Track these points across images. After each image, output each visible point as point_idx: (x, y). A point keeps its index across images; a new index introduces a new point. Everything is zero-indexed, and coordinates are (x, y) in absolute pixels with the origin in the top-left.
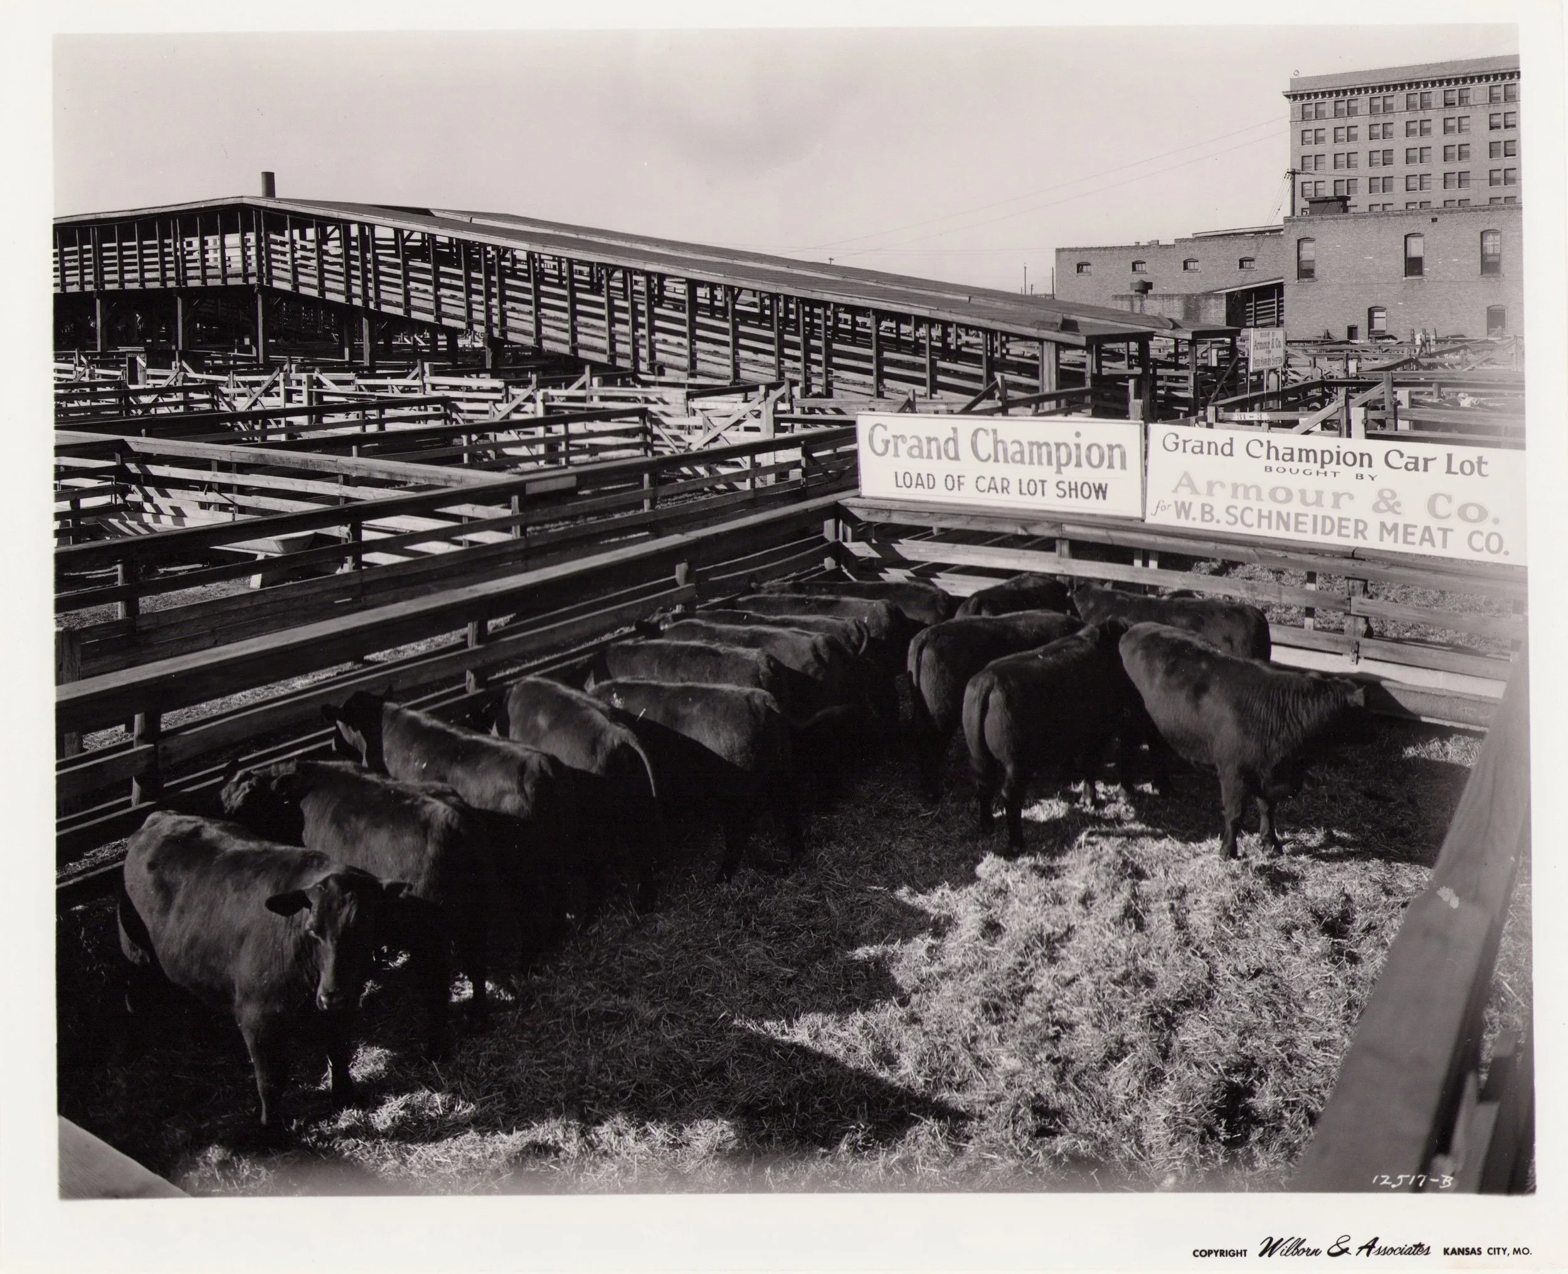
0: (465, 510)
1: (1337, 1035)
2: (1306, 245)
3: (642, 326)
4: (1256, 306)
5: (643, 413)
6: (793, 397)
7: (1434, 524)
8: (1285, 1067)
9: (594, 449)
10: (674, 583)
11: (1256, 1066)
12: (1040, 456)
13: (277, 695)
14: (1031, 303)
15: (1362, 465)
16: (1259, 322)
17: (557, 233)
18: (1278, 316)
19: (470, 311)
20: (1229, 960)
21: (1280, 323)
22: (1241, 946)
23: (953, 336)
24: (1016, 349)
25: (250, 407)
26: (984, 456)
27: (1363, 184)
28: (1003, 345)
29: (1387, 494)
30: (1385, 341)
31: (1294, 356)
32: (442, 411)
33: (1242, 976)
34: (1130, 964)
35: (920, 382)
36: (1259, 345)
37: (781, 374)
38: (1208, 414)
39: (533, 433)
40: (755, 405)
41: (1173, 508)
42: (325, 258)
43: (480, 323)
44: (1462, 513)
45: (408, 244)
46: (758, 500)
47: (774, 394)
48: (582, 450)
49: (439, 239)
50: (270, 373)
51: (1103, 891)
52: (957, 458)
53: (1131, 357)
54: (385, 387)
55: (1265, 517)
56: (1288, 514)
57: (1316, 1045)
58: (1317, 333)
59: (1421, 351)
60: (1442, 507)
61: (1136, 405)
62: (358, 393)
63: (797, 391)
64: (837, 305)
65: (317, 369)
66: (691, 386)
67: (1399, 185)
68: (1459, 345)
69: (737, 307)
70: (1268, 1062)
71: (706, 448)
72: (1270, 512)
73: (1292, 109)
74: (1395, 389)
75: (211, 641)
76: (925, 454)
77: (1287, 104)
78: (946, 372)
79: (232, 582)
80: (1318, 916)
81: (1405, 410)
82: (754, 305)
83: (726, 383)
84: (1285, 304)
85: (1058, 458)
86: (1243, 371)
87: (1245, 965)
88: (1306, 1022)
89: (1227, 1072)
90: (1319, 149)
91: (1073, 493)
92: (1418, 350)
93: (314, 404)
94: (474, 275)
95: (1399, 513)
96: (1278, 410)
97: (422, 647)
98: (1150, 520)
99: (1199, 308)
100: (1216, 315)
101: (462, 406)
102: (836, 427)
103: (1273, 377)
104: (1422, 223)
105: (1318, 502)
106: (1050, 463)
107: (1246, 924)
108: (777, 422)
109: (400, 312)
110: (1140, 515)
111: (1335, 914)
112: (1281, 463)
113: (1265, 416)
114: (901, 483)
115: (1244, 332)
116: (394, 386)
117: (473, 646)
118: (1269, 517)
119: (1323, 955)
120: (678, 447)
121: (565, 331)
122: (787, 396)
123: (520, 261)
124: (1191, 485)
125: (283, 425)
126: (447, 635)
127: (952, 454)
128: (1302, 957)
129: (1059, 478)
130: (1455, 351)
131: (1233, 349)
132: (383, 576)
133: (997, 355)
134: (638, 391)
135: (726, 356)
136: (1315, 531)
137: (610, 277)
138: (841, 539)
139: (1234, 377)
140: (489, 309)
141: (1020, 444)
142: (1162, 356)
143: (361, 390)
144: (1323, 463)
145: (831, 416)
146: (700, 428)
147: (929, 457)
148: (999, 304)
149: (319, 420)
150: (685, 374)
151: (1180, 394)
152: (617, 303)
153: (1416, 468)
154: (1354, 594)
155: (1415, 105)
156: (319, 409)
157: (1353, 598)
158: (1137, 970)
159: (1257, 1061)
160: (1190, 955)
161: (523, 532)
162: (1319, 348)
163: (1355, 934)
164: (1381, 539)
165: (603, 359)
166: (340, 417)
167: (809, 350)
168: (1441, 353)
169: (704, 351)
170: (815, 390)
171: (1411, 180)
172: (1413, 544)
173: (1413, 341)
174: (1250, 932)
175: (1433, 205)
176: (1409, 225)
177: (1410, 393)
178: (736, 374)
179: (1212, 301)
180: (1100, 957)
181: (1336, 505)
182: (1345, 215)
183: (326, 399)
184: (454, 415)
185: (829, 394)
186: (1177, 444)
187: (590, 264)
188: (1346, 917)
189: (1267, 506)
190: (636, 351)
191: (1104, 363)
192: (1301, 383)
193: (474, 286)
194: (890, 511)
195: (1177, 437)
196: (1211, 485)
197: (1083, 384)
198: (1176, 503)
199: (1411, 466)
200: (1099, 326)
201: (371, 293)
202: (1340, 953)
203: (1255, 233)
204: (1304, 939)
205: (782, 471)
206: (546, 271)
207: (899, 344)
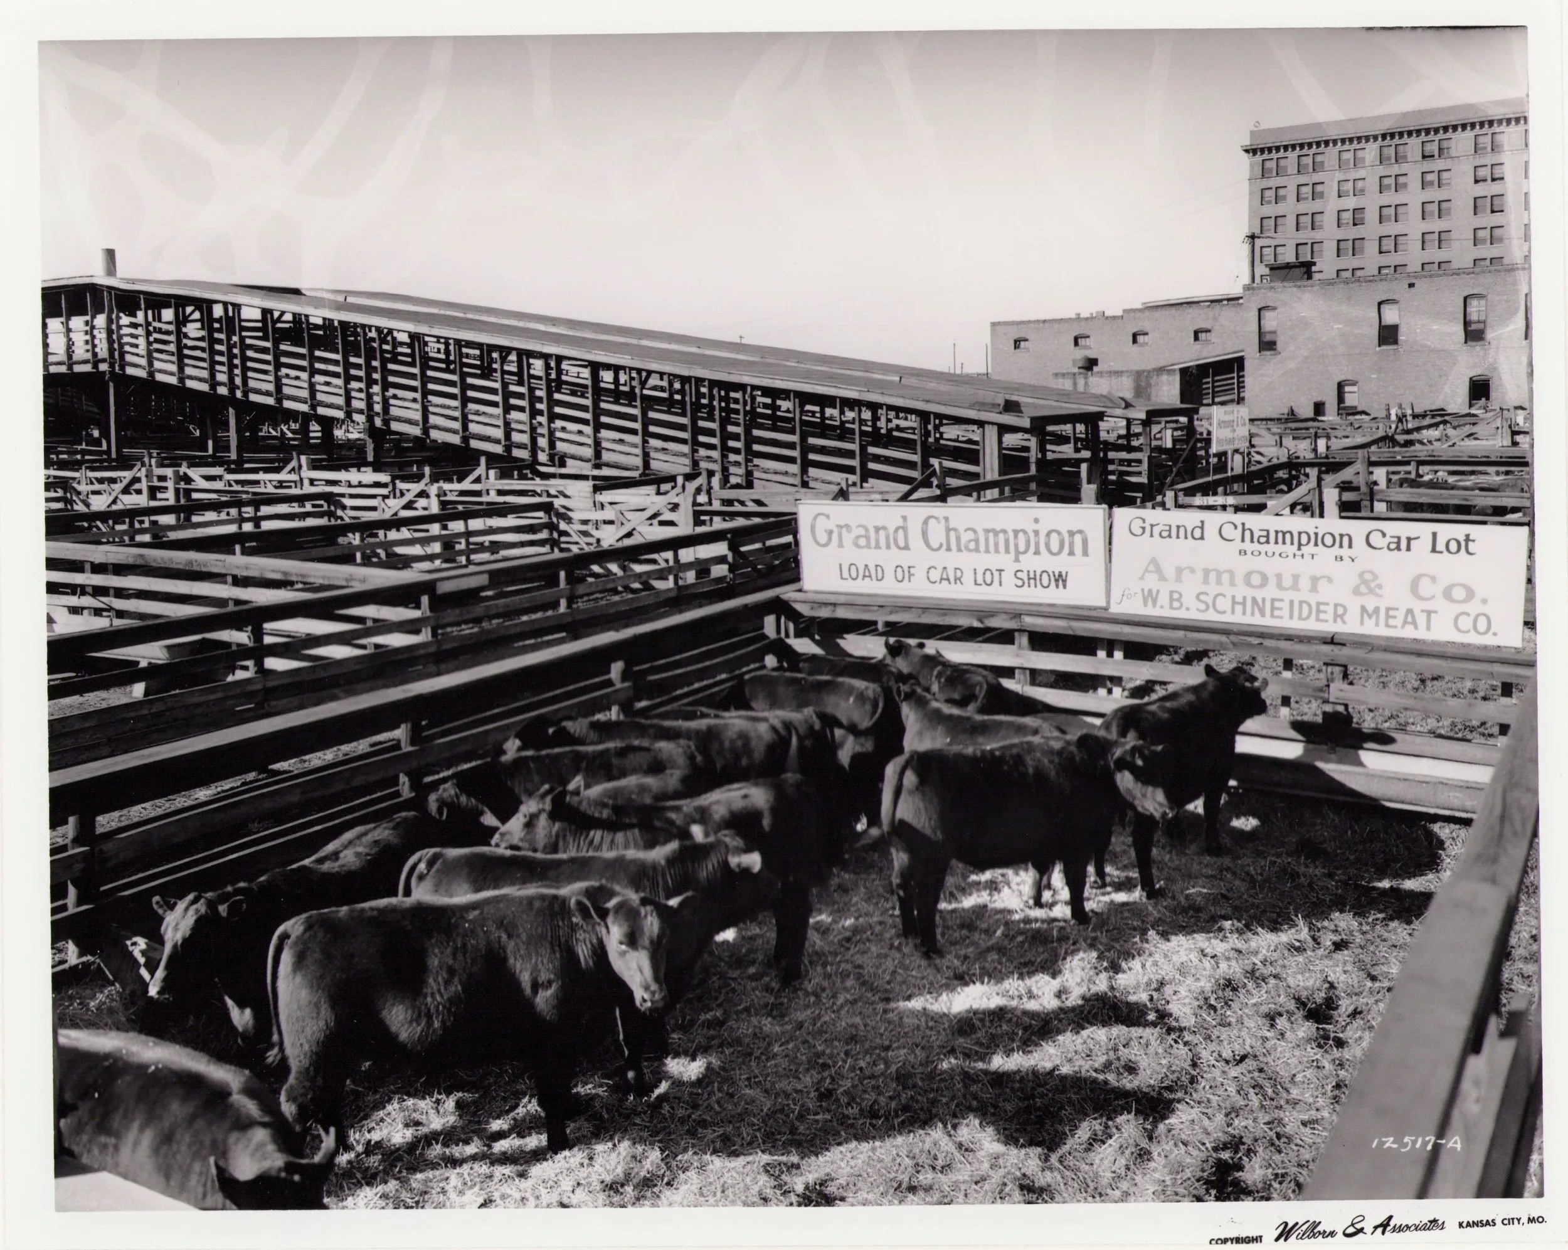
0: (369, 611)
1: (1325, 1114)
2: (1268, 315)
3: (541, 413)
4: (1214, 382)
5: (547, 508)
6: (711, 488)
7: (1418, 606)
8: (1273, 1144)
9: (495, 547)
10: (610, 683)
11: (1244, 1144)
12: (996, 544)
13: (180, 806)
14: (968, 383)
15: (1341, 546)
16: (1217, 400)
17: (442, 312)
18: (1239, 393)
19: (348, 399)
20: (1213, 1046)
21: (1240, 400)
22: (1224, 1033)
23: (883, 419)
24: (951, 432)
25: (109, 506)
26: (935, 545)
27: (1330, 248)
28: (936, 428)
29: (1368, 576)
30: (1357, 417)
31: (1257, 435)
32: (325, 508)
33: (1227, 1062)
34: (1111, 1053)
35: (850, 470)
36: (1222, 424)
37: (695, 464)
38: (1167, 499)
39: (427, 531)
40: (672, 498)
41: (1140, 596)
42: (185, 341)
43: (361, 412)
44: (1447, 593)
45: (279, 325)
46: (682, 599)
47: (692, 486)
48: (481, 547)
49: (312, 320)
50: (129, 468)
51: (1079, 984)
52: (906, 547)
53: (1077, 440)
54: (257, 482)
55: (1239, 603)
56: (1264, 600)
57: (1304, 1124)
58: (1282, 410)
59: (1397, 427)
60: (1425, 588)
61: (1089, 490)
62: (227, 488)
63: (716, 481)
64: (754, 388)
65: (185, 464)
66: (595, 478)
67: (1371, 248)
68: (1439, 419)
69: (645, 392)
70: (1256, 1140)
71: (620, 545)
72: (1245, 598)
73: (1252, 165)
74: (1371, 469)
75: (107, 750)
76: (873, 544)
77: (1246, 159)
78: (877, 458)
79: (112, 691)
80: (1301, 1003)
81: (1382, 491)
82: (662, 389)
83: (635, 474)
84: (1246, 379)
85: (1016, 546)
86: (1202, 453)
87: (1230, 1052)
88: (1295, 1103)
89: (1216, 1149)
90: (1280, 209)
91: (1032, 582)
92: (1394, 426)
93: (182, 501)
94: (353, 360)
95: (1381, 596)
96: (1243, 494)
97: (328, 756)
98: (1115, 609)
99: (1149, 385)
100: (1168, 393)
101: (348, 502)
102: (757, 520)
103: (1238, 458)
104: (1398, 289)
105: (1295, 586)
106: (1007, 551)
107: (1228, 1013)
108: (697, 515)
109: (270, 401)
110: (1103, 604)
111: (1319, 1001)
112: (1256, 546)
113: (1231, 500)
114: (846, 574)
115: (1203, 411)
116: (267, 481)
117: (407, 748)
118: (1244, 603)
119: (1309, 1040)
120: (588, 544)
121: (455, 419)
122: (705, 488)
123: (402, 344)
124: (1158, 570)
125: (146, 525)
126: (354, 744)
127: (902, 543)
128: (1287, 1042)
129: (1017, 566)
130: (1436, 425)
131: (1190, 429)
132: (287, 681)
133: (931, 440)
134: (537, 484)
135: (635, 446)
136: (1291, 617)
137: (504, 360)
138: (783, 635)
139: (1193, 459)
140: (369, 397)
141: (975, 531)
142: (1112, 437)
143: (230, 485)
144: (1300, 545)
145: (752, 507)
146: (611, 522)
147: (878, 547)
148: (932, 385)
149: (188, 519)
150: (589, 465)
151: (1134, 479)
152: (513, 388)
153: (1398, 548)
154: (1333, 680)
155: (1389, 159)
156: (187, 508)
157: (1332, 686)
158: (1118, 1059)
159: (1244, 1140)
160: (1172, 1043)
161: (434, 634)
162: (1283, 426)
163: (1340, 1019)
164: (1362, 623)
165: (498, 449)
166: (210, 516)
167: (726, 436)
168: (1418, 429)
169: (608, 440)
170: (733, 480)
171: (1385, 241)
172: (1395, 627)
173: (1388, 416)
174: (1233, 1020)
175: (1409, 269)
176: (1382, 291)
177: (1388, 473)
178: (646, 464)
179: (1165, 378)
180: (1079, 1048)
181: (1314, 589)
182: (1310, 282)
183: (195, 496)
184: (339, 513)
185: (749, 485)
186: (1144, 528)
187: (479, 346)
188: (1330, 1003)
189: (1242, 591)
190: (534, 440)
191: (1049, 447)
192: (1266, 464)
193: (353, 372)
194: (835, 605)
195: (1144, 521)
196: (1179, 571)
197: (1028, 470)
198: (1143, 590)
199: (1393, 546)
200: (1043, 406)
201: (238, 381)
202: (1326, 1037)
203: (1212, 301)
204: (1288, 1025)
205: (702, 568)
206: (431, 355)
207: (824, 429)
